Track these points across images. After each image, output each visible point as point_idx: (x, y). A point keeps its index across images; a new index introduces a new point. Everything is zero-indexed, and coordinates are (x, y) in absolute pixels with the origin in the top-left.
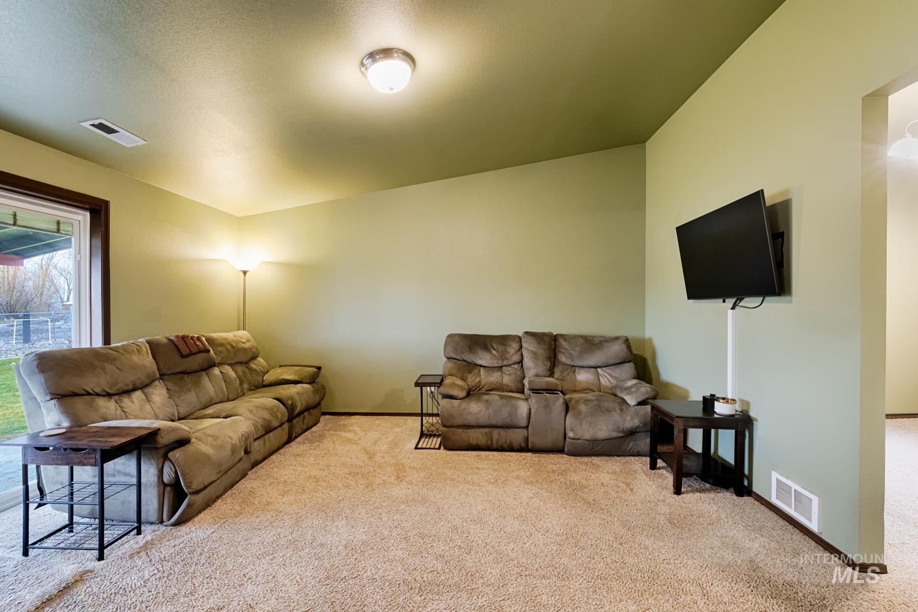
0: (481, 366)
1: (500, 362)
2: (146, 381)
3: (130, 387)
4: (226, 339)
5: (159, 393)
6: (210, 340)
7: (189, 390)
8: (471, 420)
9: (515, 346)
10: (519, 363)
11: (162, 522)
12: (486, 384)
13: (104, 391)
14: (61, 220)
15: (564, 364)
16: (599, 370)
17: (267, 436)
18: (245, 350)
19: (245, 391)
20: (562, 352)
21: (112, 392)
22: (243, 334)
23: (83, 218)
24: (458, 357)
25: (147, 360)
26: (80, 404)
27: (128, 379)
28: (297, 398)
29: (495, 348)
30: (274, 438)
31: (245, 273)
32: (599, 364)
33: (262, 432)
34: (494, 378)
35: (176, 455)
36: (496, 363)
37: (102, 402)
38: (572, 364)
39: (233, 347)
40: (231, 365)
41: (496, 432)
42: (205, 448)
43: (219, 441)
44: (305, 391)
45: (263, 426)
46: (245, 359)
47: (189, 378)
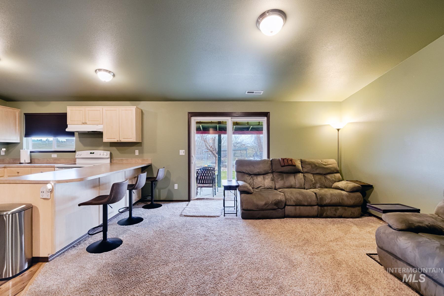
3: (257, 173)
4: (313, 162)
5: (269, 177)
6: (301, 161)
7: (282, 180)
11: (241, 217)
13: (249, 173)
14: (260, 121)
17: (298, 207)
19: (317, 187)
21: (251, 173)
23: (265, 120)
27: (257, 171)
30: (303, 209)
31: (338, 130)
33: (292, 203)
39: (316, 166)
40: (313, 174)
44: (342, 195)
45: (294, 201)
46: (324, 172)
47: (284, 175)
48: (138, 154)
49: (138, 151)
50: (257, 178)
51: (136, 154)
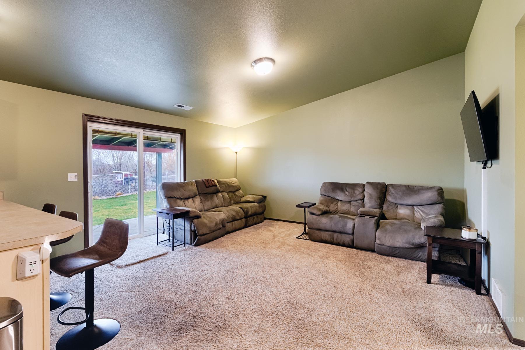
0: (339, 200)
1: (350, 198)
2: (193, 195)
3: (188, 197)
4: (225, 181)
5: (198, 200)
6: (218, 182)
7: (208, 201)
8: (322, 226)
9: (360, 190)
10: (361, 200)
11: (191, 244)
12: (340, 210)
13: (180, 197)
14: (173, 138)
15: (390, 202)
16: (415, 207)
17: (234, 222)
18: (233, 186)
19: (232, 203)
20: (390, 195)
21: (182, 198)
22: (234, 180)
23: (178, 137)
24: (326, 195)
25: (194, 188)
26: (172, 200)
27: (187, 194)
28: (250, 209)
29: (348, 190)
30: (237, 224)
31: (236, 153)
32: (415, 204)
33: (231, 220)
34: (345, 207)
35: (195, 221)
36: (347, 199)
37: (178, 201)
38: (396, 202)
39: (228, 185)
40: (227, 193)
41: (336, 235)
42: (205, 221)
43: (211, 220)
44: (255, 206)
45: (231, 218)
46: (233, 190)
47: (209, 196)
50: (188, 202)
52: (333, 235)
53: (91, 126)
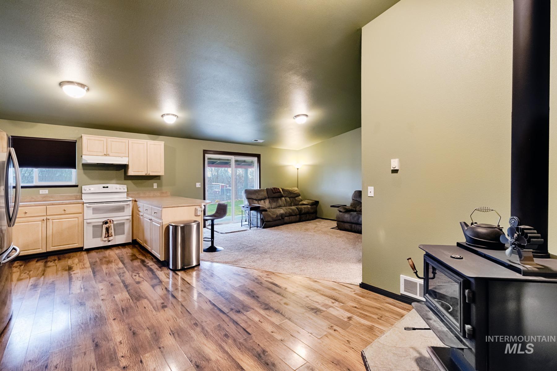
2: (264, 198)
3: (261, 199)
4: (288, 190)
5: (267, 201)
6: (283, 190)
7: (275, 202)
8: (345, 220)
11: (261, 227)
13: (255, 199)
14: (253, 160)
17: (290, 217)
18: (293, 193)
19: (292, 205)
21: (257, 199)
22: (296, 189)
24: (355, 199)
25: (265, 194)
26: (251, 200)
27: (260, 197)
28: (303, 209)
30: (293, 218)
31: (298, 169)
33: (288, 215)
35: (263, 213)
37: (255, 201)
39: (290, 192)
40: (289, 198)
41: (353, 225)
42: (270, 213)
43: (274, 213)
44: (308, 207)
45: (289, 213)
46: (294, 196)
47: (275, 199)
48: (156, 187)
49: (156, 184)
50: (261, 202)
51: (154, 188)
52: (352, 226)
53: (208, 156)
